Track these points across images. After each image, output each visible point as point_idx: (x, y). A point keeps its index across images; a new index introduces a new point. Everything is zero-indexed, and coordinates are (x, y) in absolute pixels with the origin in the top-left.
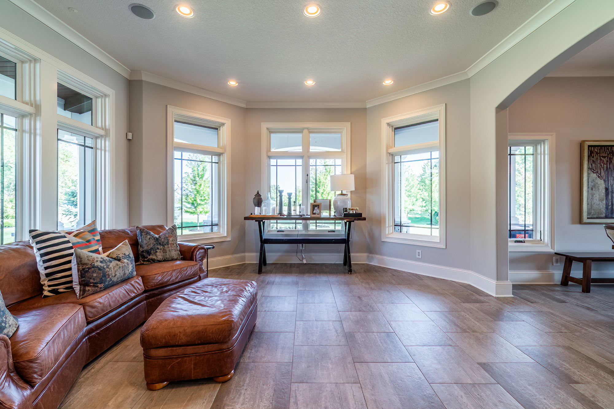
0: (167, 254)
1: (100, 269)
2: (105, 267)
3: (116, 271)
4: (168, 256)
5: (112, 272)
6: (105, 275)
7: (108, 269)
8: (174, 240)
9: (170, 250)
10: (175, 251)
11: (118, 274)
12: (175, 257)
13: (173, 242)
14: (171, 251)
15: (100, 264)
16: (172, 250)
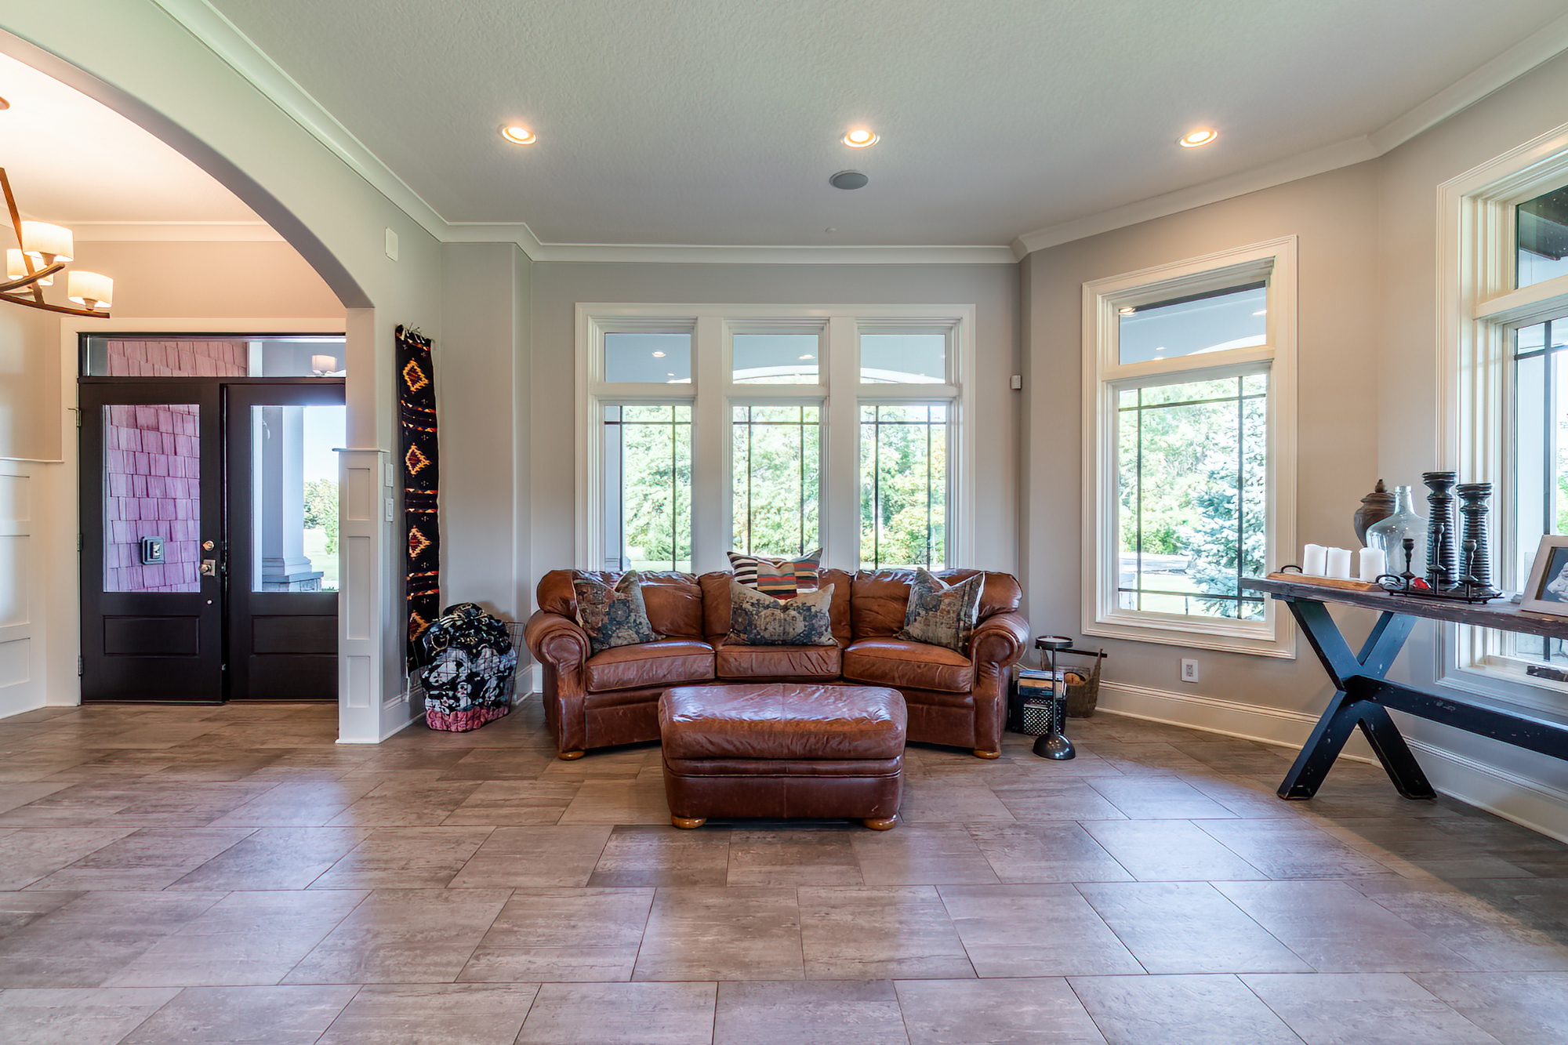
0: (930, 631)
1: (746, 613)
2: (754, 612)
3: (767, 624)
4: (931, 635)
5: (761, 623)
6: (751, 624)
7: (757, 617)
8: (954, 605)
9: (936, 623)
10: (949, 628)
11: (770, 628)
12: (944, 641)
13: (949, 608)
14: (938, 625)
15: (750, 607)
16: (942, 623)
